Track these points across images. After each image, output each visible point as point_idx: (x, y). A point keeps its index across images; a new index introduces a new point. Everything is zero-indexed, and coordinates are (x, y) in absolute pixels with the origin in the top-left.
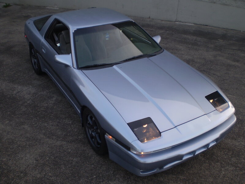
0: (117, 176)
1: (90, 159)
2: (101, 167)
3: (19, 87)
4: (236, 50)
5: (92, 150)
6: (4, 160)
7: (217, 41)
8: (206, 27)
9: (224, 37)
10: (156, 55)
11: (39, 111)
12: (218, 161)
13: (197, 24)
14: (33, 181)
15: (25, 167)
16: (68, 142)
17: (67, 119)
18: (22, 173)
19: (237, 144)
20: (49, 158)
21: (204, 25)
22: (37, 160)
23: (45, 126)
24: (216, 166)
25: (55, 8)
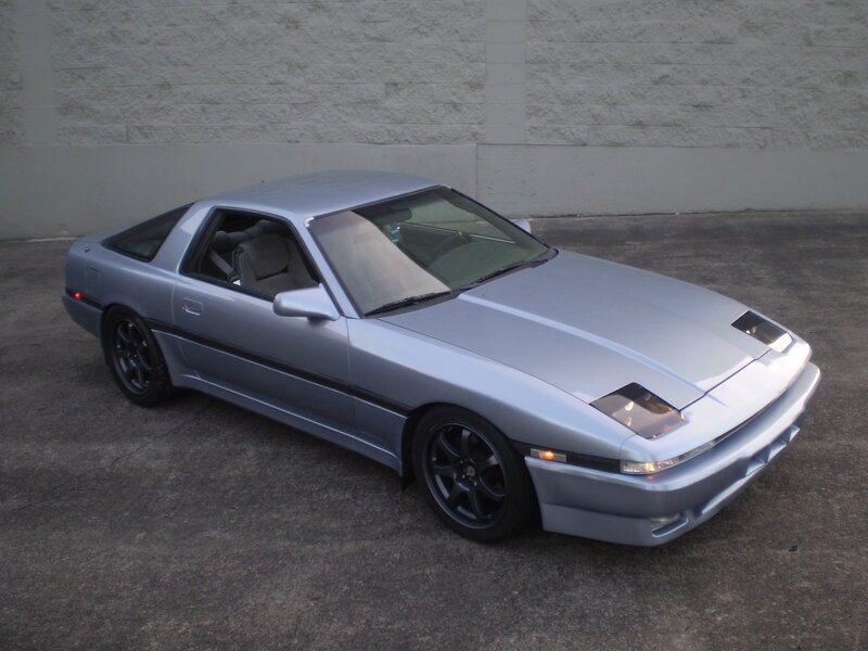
0: (577, 577)
1: (472, 559)
2: (517, 569)
3: (110, 448)
4: (691, 257)
5: (462, 541)
6: (207, 623)
7: (626, 247)
8: (572, 219)
9: (637, 234)
10: (546, 260)
11: (227, 491)
12: (808, 489)
13: (542, 217)
14: (342, 646)
15: (290, 621)
16: (378, 538)
17: (332, 490)
18: (290, 637)
19: (830, 446)
20: (349, 585)
21: (563, 216)
22: (317, 599)
23: (276, 520)
24: (809, 499)
25: (63, 238)
